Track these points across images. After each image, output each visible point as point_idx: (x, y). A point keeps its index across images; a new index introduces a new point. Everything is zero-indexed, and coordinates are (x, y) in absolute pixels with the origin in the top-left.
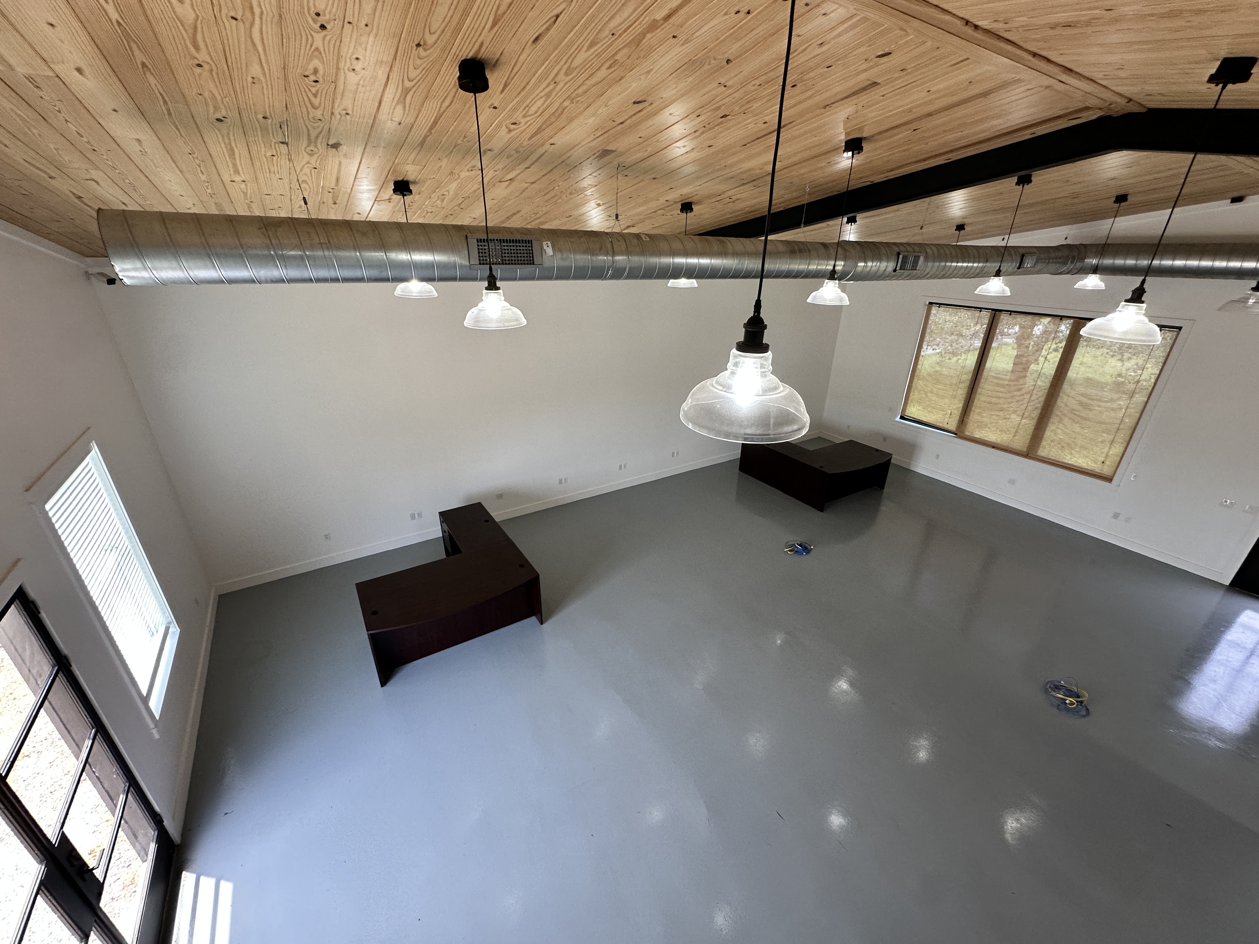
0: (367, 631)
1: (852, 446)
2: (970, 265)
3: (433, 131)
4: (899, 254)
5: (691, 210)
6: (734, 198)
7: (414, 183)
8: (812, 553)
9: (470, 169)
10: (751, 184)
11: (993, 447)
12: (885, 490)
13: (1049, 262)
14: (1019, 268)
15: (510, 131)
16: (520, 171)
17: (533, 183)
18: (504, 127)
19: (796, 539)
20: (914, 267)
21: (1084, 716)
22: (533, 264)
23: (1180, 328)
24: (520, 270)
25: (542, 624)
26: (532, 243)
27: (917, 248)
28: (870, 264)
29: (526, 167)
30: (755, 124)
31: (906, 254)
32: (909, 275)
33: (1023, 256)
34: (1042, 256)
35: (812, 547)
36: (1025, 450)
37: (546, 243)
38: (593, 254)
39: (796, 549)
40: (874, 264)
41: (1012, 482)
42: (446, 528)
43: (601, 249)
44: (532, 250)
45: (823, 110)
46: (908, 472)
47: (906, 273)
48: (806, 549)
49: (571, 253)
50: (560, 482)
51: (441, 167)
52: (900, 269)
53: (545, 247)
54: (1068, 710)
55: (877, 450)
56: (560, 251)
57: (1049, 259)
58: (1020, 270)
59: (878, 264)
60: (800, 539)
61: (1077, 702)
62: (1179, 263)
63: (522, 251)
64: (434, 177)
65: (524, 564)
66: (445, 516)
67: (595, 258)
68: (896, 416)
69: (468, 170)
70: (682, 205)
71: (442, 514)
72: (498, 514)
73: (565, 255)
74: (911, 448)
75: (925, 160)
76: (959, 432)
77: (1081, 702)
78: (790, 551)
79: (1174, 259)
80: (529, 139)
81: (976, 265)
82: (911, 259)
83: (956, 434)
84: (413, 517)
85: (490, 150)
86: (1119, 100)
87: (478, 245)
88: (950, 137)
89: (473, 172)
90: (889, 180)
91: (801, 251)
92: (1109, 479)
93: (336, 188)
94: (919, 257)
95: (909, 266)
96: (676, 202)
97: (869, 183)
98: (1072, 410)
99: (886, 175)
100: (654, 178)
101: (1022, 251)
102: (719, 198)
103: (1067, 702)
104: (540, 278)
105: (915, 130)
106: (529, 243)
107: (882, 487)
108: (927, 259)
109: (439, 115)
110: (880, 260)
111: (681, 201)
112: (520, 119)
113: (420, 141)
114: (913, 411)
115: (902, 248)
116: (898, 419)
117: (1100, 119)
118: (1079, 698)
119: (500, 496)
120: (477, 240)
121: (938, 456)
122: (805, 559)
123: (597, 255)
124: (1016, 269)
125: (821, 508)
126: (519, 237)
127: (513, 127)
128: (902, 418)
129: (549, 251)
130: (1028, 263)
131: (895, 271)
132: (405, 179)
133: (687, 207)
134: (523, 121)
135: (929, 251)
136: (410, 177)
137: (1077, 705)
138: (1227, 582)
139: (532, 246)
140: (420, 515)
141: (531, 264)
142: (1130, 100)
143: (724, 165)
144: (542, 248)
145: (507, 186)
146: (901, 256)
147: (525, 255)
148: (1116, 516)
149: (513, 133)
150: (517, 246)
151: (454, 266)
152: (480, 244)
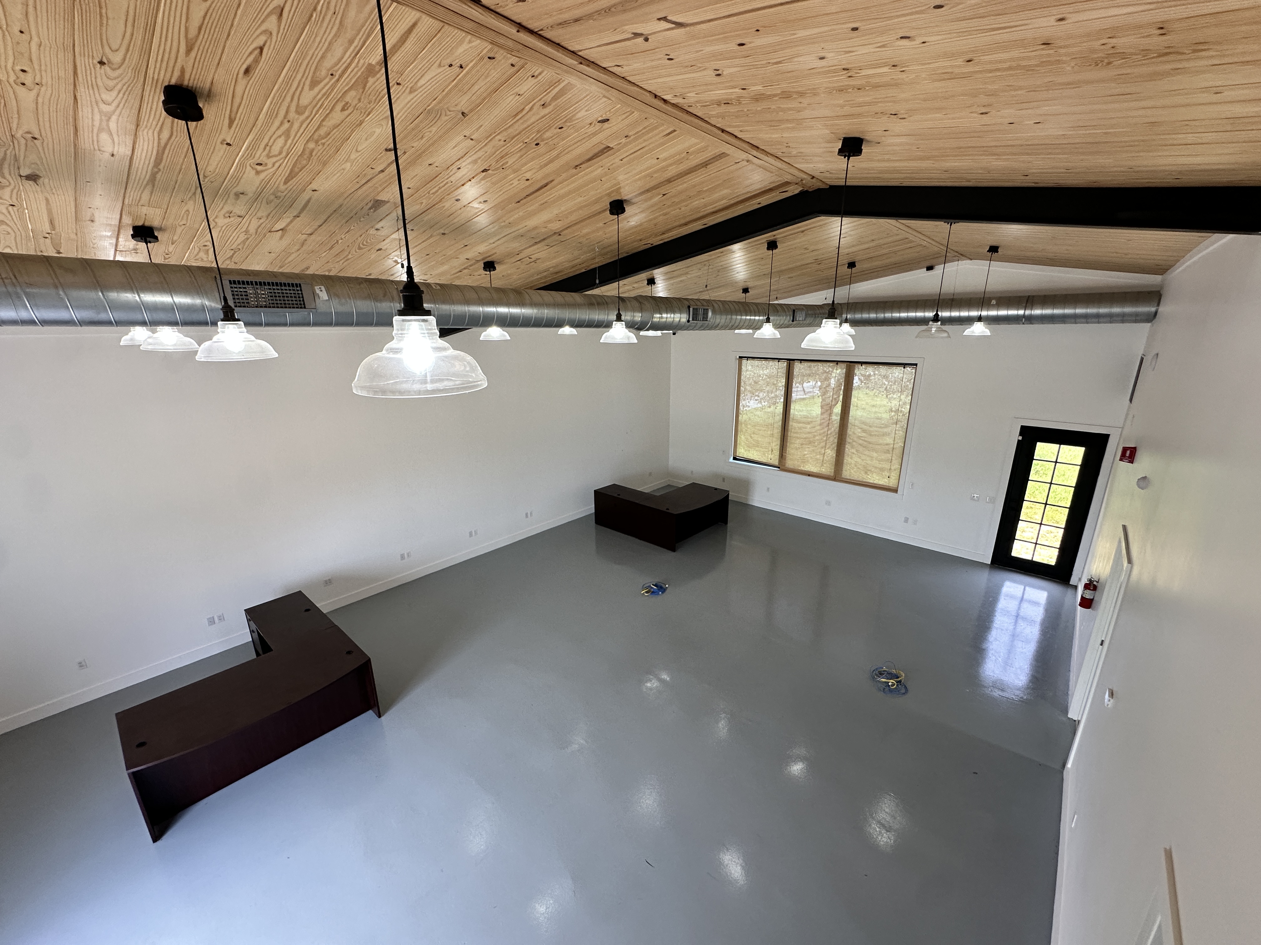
0: (127, 769)
1: (694, 487)
2: (753, 318)
3: (161, 167)
4: (689, 307)
5: (494, 269)
6: (534, 257)
7: (160, 229)
8: (667, 591)
9: (227, 215)
10: (543, 243)
11: (809, 475)
12: (729, 525)
13: (815, 317)
14: (793, 321)
15: (258, 173)
16: (289, 220)
17: (311, 234)
18: (248, 168)
19: (650, 581)
20: (705, 318)
21: (904, 694)
22: (305, 308)
23: (916, 365)
24: (289, 315)
25: (380, 716)
26: (300, 286)
27: (705, 304)
28: (665, 315)
29: (295, 214)
30: (519, 180)
31: (695, 307)
32: (702, 326)
33: (794, 311)
34: (810, 312)
35: (667, 586)
36: (832, 474)
37: (319, 287)
38: (376, 299)
39: (652, 590)
40: (669, 316)
41: (828, 503)
42: (254, 627)
43: (385, 295)
44: (302, 294)
45: (574, 170)
46: (746, 506)
47: (700, 323)
48: (661, 588)
49: (350, 298)
50: (402, 557)
51: (188, 211)
52: (693, 320)
53: (318, 291)
54: (891, 691)
55: (716, 489)
56: (337, 296)
57: (815, 314)
58: (794, 322)
59: (672, 315)
60: (656, 581)
61: (897, 682)
62: (904, 315)
63: (289, 295)
64: (184, 222)
65: (352, 649)
66: (252, 614)
67: (379, 305)
68: (729, 458)
69: (225, 217)
70: (485, 263)
71: (248, 612)
72: (325, 605)
73: (343, 301)
74: (745, 485)
75: (686, 224)
76: (781, 466)
77: (900, 681)
78: (647, 592)
79: (900, 313)
80: (285, 183)
81: (757, 318)
82: (701, 312)
83: (779, 468)
84: (212, 621)
85: (242, 194)
86: (805, 176)
87: (231, 287)
88: (696, 203)
89: (232, 219)
90: (665, 243)
91: (599, 304)
92: (895, 491)
93: (53, 232)
94: (707, 310)
95: (701, 317)
96: (478, 261)
97: (650, 246)
98: (859, 437)
99: (661, 237)
100: (444, 234)
101: (794, 308)
102: (519, 257)
103: (890, 684)
104: (316, 324)
105: (664, 195)
106: (297, 286)
107: (726, 523)
108: (714, 312)
109: (161, 149)
110: (674, 312)
111: (483, 259)
112: (263, 159)
113: (148, 177)
114: (742, 452)
115: (692, 303)
116: (731, 460)
117: (802, 193)
118: (898, 678)
119: (328, 582)
120: (230, 281)
121: (768, 489)
122: (660, 598)
123: (381, 301)
124: (791, 322)
125: (672, 548)
126: (283, 280)
127: (259, 168)
128: (735, 459)
129: (323, 295)
130: (800, 316)
131: (688, 321)
132: (147, 224)
133: (489, 266)
134: (270, 162)
135: (715, 305)
136: (155, 222)
137: (897, 685)
138: (989, 562)
139: (301, 290)
140: (221, 618)
141: (301, 308)
142: (813, 177)
143: (507, 222)
144: (314, 293)
145: (281, 238)
146: (691, 309)
147: (294, 299)
148: (906, 520)
149: (262, 176)
150: (282, 290)
151: (203, 308)
152: (233, 286)
